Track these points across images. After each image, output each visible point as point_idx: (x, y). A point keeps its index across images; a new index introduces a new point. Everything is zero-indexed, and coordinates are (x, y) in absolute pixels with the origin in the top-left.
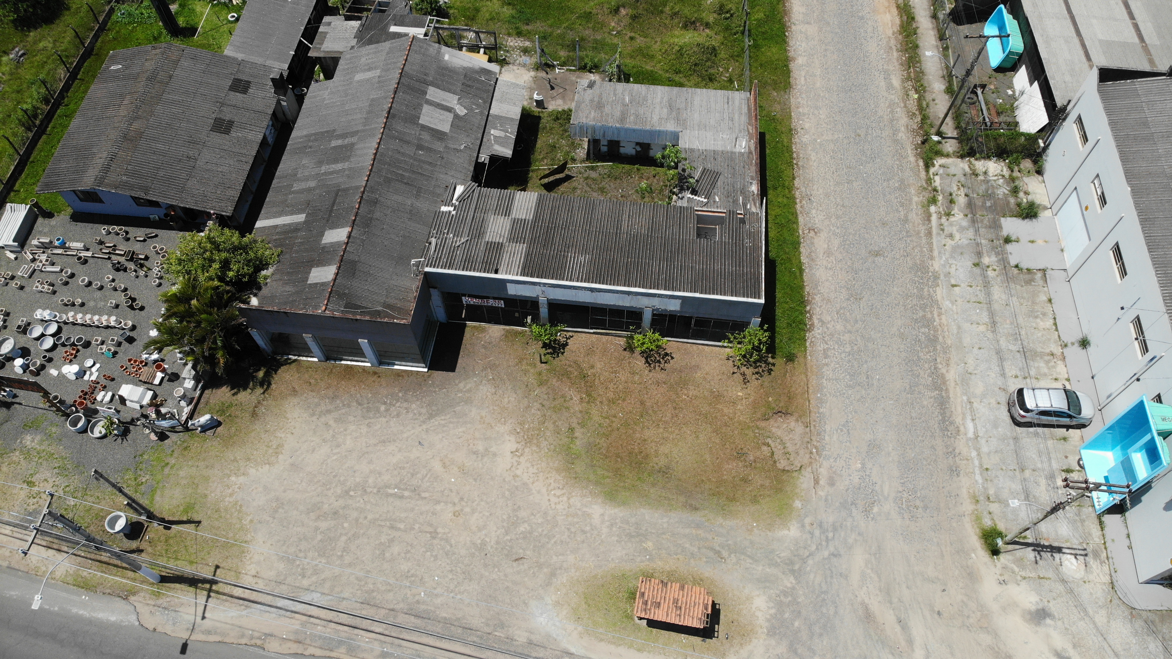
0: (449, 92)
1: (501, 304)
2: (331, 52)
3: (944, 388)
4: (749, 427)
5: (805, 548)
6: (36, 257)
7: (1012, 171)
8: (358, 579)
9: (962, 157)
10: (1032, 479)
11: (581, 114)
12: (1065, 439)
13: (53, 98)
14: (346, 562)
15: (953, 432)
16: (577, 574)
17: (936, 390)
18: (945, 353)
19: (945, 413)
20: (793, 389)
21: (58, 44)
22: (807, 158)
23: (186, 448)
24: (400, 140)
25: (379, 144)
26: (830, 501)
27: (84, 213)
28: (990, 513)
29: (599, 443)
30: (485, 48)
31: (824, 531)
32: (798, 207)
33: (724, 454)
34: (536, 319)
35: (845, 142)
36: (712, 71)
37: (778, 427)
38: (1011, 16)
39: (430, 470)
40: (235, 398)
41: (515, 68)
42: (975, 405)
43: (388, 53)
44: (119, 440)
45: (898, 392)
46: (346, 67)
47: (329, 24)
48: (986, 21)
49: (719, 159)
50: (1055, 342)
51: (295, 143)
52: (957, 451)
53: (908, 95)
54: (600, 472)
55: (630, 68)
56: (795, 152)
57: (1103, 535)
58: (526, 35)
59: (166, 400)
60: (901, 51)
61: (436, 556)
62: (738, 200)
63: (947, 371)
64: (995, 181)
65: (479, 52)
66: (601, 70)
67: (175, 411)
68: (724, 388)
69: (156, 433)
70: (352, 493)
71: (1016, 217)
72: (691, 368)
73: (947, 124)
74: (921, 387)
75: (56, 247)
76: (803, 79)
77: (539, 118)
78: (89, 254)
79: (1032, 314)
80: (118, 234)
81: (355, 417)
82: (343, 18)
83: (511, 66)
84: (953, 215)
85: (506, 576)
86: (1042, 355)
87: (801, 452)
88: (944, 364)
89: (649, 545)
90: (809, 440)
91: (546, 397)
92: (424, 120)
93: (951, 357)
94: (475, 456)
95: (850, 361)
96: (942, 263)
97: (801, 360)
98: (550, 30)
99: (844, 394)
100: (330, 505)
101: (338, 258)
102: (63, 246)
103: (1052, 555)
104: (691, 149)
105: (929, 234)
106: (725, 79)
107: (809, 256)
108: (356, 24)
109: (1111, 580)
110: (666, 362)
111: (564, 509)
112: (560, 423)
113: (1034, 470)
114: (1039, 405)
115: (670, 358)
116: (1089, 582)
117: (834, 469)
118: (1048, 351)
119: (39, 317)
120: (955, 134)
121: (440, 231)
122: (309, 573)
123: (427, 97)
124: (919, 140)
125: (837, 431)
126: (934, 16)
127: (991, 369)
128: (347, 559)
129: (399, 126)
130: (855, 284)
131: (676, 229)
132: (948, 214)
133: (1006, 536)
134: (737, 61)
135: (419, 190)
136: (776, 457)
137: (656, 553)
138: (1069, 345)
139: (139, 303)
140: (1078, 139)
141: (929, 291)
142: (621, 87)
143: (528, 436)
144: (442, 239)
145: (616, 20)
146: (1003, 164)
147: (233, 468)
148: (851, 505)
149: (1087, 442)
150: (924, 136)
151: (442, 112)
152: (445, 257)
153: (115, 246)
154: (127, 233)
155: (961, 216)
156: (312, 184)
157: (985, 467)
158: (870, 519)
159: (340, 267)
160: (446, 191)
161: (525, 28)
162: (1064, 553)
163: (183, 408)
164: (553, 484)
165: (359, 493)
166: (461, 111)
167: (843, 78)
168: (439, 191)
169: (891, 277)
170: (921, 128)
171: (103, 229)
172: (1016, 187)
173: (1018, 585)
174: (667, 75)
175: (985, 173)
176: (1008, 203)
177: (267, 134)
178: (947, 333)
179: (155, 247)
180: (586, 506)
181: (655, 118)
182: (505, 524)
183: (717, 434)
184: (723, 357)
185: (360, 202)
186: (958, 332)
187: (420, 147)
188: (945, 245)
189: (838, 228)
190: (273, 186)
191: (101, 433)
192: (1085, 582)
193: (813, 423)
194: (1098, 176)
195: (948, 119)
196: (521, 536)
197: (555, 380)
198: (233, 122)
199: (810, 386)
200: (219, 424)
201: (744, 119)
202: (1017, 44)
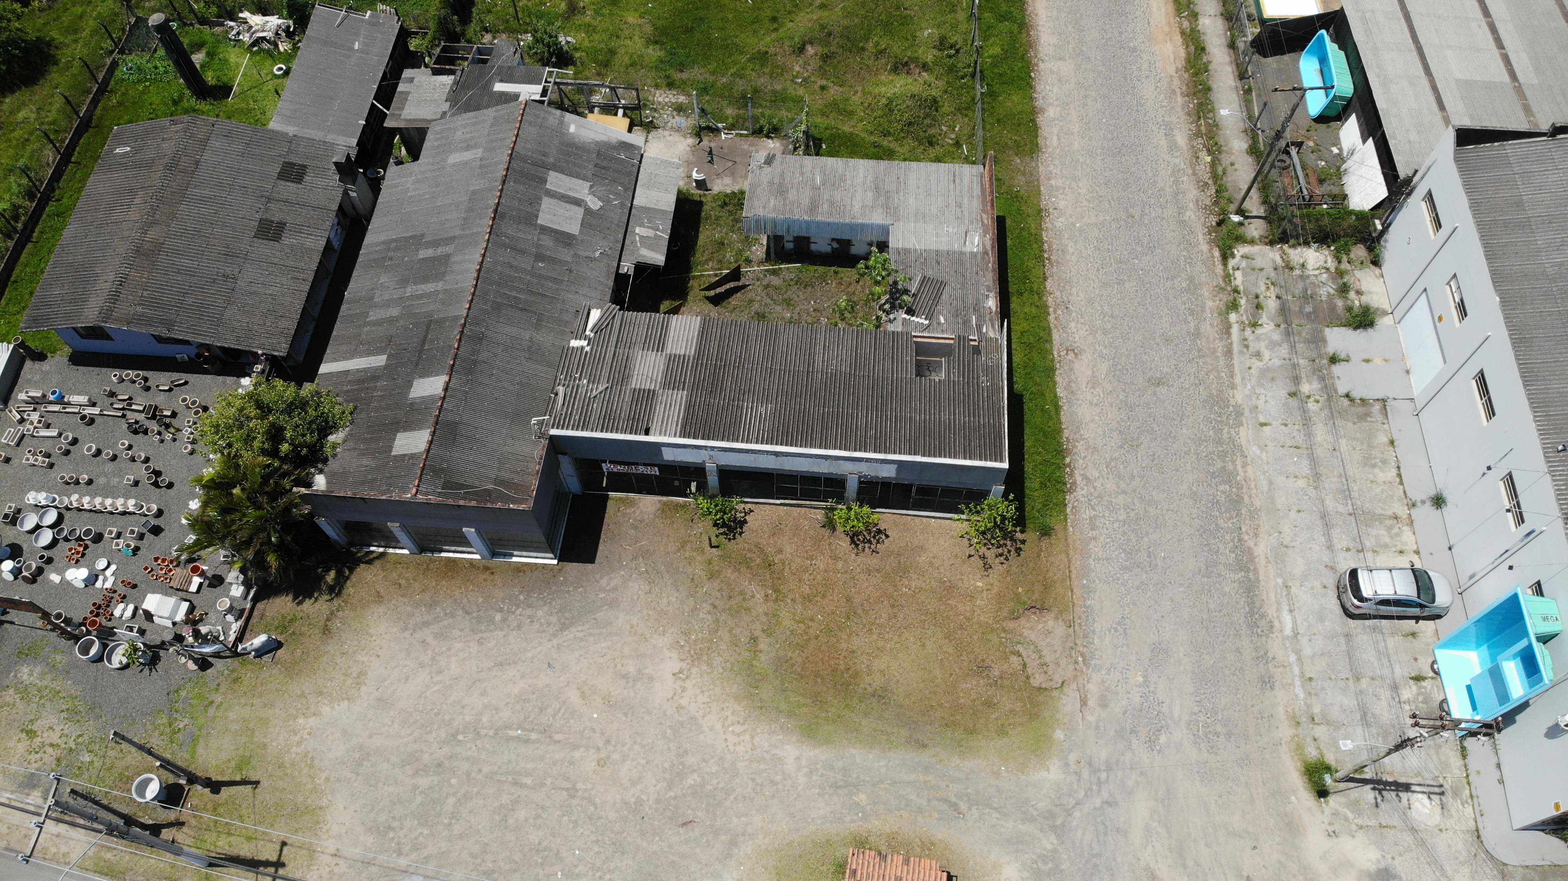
0: (577, 177)
1: (656, 471)
2: (415, 120)
3: (1252, 568)
4: (992, 630)
5: (1070, 795)
6: (25, 417)
7: (1340, 262)
8: (473, 855)
9: (1272, 243)
10: (1371, 691)
11: (756, 203)
12: (1413, 634)
13: (39, 192)
14: (456, 832)
15: (1265, 629)
16: (766, 841)
17: (1241, 570)
18: (1252, 518)
19: (1253, 603)
20: (1050, 574)
21: (43, 113)
22: (1062, 251)
23: (235, 681)
24: (512, 248)
25: (484, 255)
26: (1102, 729)
27: (88, 353)
28: (1315, 740)
29: (791, 658)
30: (625, 108)
31: (1095, 771)
32: (1051, 319)
33: (960, 669)
34: (702, 488)
35: (1114, 226)
36: (932, 131)
37: (1032, 629)
38: (1336, 46)
39: (564, 703)
40: (299, 608)
41: (667, 133)
42: (1294, 590)
43: (492, 125)
44: (146, 671)
45: (1190, 575)
46: (436, 144)
47: (411, 80)
48: (1303, 50)
49: (944, 262)
50: (1399, 500)
51: (370, 253)
52: (1270, 655)
53: (1198, 158)
54: (793, 698)
55: (822, 130)
56: (1046, 242)
57: (1465, 766)
58: (679, 87)
59: (206, 614)
60: (1187, 96)
61: (576, 821)
62: (970, 321)
63: (1256, 544)
64: (1316, 276)
65: (616, 114)
66: (782, 134)
67: (220, 628)
68: (958, 577)
69: (196, 661)
70: (460, 737)
71: (1345, 326)
72: (912, 550)
73: (1252, 198)
74: (1221, 567)
75: (51, 403)
76: (1055, 138)
77: (701, 204)
78: (96, 411)
79: (1368, 462)
80: (134, 382)
81: (461, 630)
82: (429, 71)
83: (660, 131)
84: (1261, 325)
85: (670, 846)
86: (1381, 519)
87: (1063, 662)
88: (1251, 535)
89: (862, 798)
90: (1072, 645)
91: (718, 594)
92: (543, 219)
93: (1261, 523)
94: (624, 681)
95: (1125, 533)
96: (1247, 392)
97: (1061, 535)
98: (712, 79)
99: (1118, 579)
100: (431, 754)
101: (432, 420)
102: (60, 401)
103: (1397, 795)
104: (905, 250)
105: (1229, 352)
106: (951, 142)
107: (1068, 388)
108: (447, 80)
109: (1477, 827)
110: (878, 542)
111: (747, 752)
112: (738, 631)
113: (1373, 679)
114: (1378, 592)
115: (884, 537)
116: (1447, 830)
117: (1107, 685)
118: (1390, 513)
119: (32, 502)
120: (1261, 212)
121: (569, 376)
122: (406, 849)
123: (547, 186)
124: (1214, 220)
125: (1110, 631)
126: (1232, 46)
127: (1314, 539)
128: (458, 829)
129: (510, 229)
130: (1130, 425)
131: (888, 364)
132: (1254, 325)
133: (1337, 771)
134: (966, 116)
135: (540, 318)
136: (1029, 670)
137: (871, 810)
138: (1419, 504)
139: (166, 478)
140: (1429, 223)
141: (1229, 433)
142: (810, 161)
143: (695, 650)
144: (573, 387)
145: (801, 62)
146: (1327, 253)
147: (300, 706)
148: (1131, 733)
149: (1443, 638)
150: (1220, 215)
151: (568, 206)
152: (577, 413)
153: (130, 398)
154: (146, 379)
155: (1271, 326)
156: (394, 312)
157: (1308, 676)
158: (1155, 752)
159: (434, 432)
160: (576, 317)
161: (678, 76)
162: (1414, 792)
163: (231, 623)
164: (731, 718)
165: (470, 736)
166: (594, 204)
167: (1110, 136)
168: (567, 317)
169: (1178, 415)
170: (1216, 203)
171: (113, 375)
172: (1345, 284)
173: (1353, 836)
174: (872, 139)
175: (1303, 265)
176: (1333, 308)
177: (332, 236)
178: (1254, 491)
179: (184, 400)
180: (776, 747)
181: (857, 206)
182: (667, 775)
183: (951, 641)
184: (956, 534)
185: (460, 339)
186: (1269, 489)
187: (539, 257)
188: (1250, 368)
189: (1106, 347)
190: (341, 314)
191: (121, 663)
192: (1441, 830)
193: (1077, 621)
194: (1455, 276)
195: (1254, 192)
196: (690, 791)
197: (730, 571)
198: (285, 224)
199: (1072, 569)
200: (279, 645)
201: (976, 204)
202: (1344, 85)
